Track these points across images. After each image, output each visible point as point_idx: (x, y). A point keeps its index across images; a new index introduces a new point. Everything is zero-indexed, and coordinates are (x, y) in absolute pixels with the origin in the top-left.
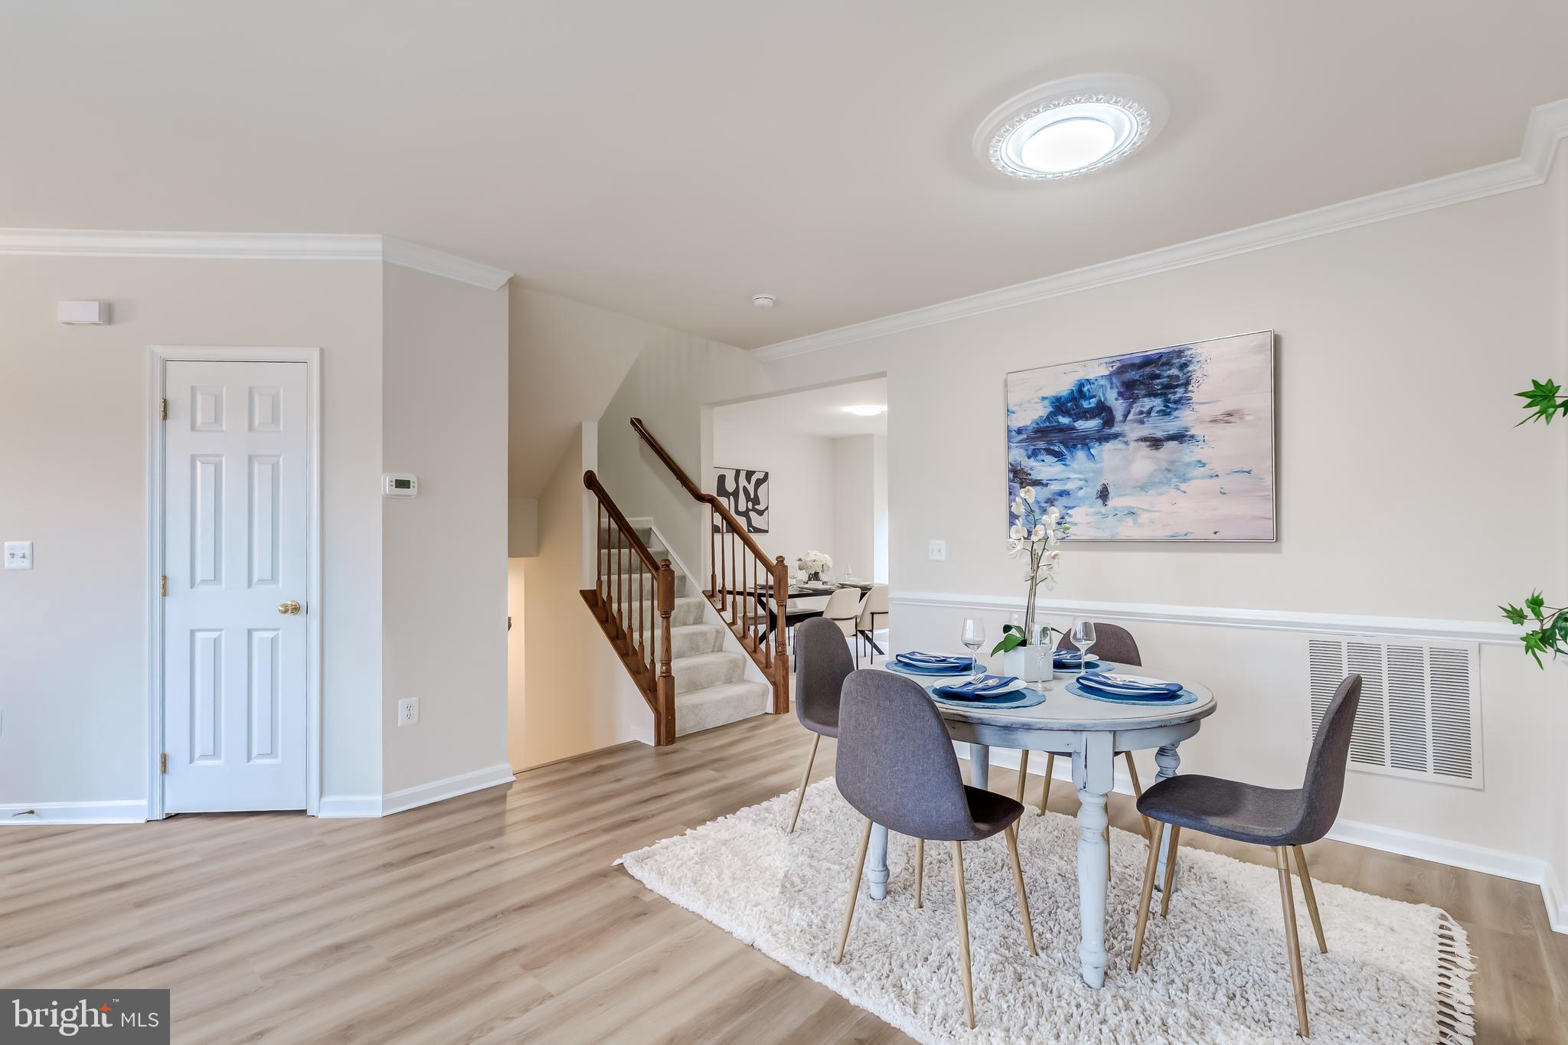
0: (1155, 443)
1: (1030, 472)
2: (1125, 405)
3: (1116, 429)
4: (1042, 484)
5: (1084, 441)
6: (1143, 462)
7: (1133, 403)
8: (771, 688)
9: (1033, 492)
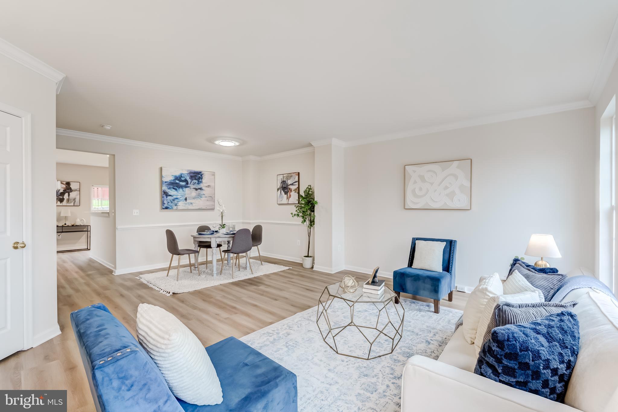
0: (196, 189)
1: (168, 192)
2: (190, 180)
3: (188, 185)
4: (172, 196)
5: (182, 187)
6: (194, 193)
7: (192, 180)
9: (169, 198)
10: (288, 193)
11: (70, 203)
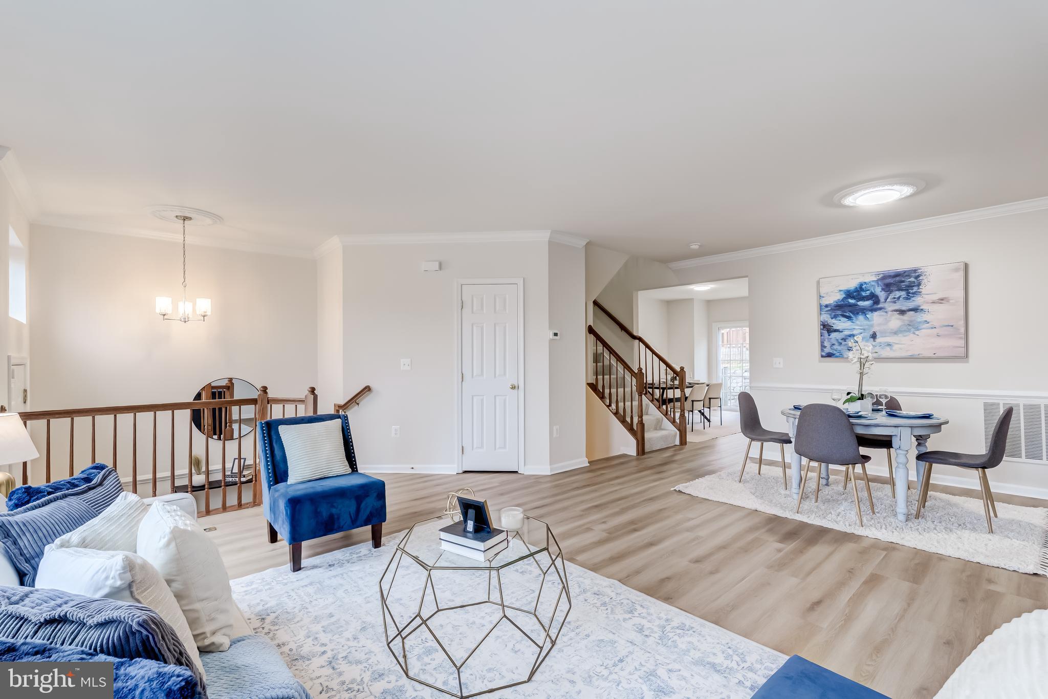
0: (902, 312)
1: (832, 325)
2: (885, 294)
4: (840, 331)
5: (863, 311)
6: (896, 321)
7: (890, 293)
8: (678, 432)
9: (834, 335)
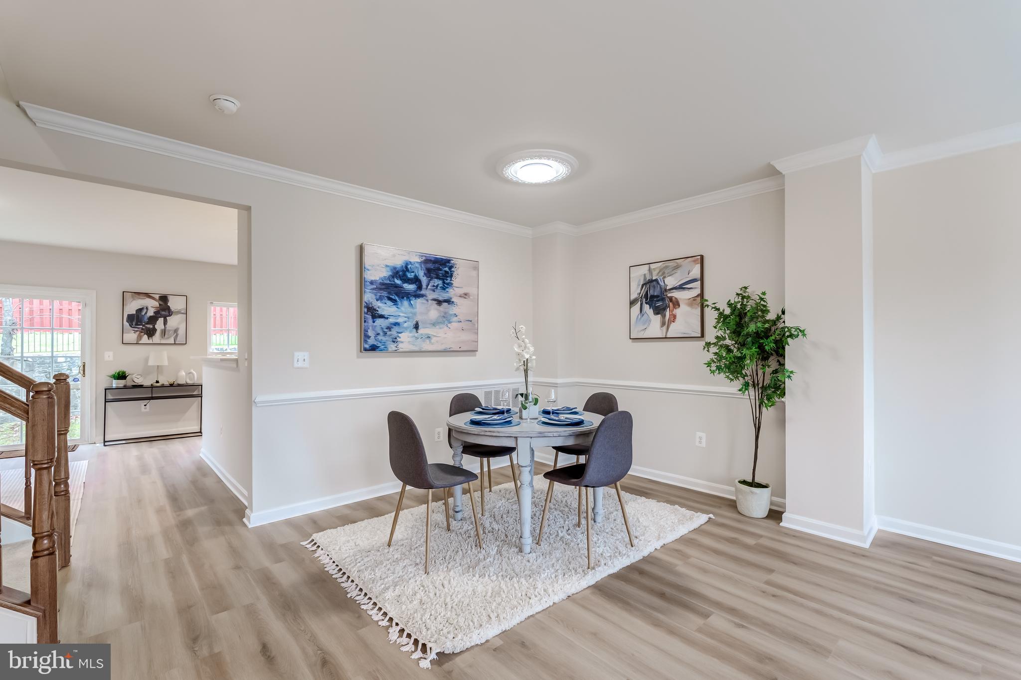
0: (439, 302)
1: (377, 309)
2: (427, 280)
3: (423, 292)
4: (385, 317)
5: (407, 295)
6: (434, 312)
7: (431, 280)
9: (379, 321)
10: (664, 309)
11: (168, 338)
